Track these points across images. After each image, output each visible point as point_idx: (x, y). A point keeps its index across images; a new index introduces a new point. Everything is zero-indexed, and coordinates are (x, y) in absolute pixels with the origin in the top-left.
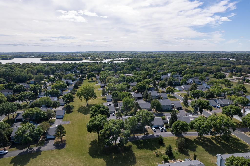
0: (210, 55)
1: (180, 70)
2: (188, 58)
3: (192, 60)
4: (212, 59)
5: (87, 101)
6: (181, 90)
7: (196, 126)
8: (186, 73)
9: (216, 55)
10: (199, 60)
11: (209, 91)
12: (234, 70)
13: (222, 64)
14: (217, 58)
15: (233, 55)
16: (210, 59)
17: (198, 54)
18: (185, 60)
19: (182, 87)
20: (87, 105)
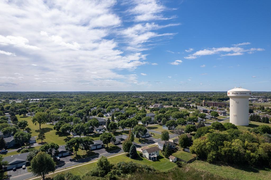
0: (125, 94)
1: (103, 104)
2: (106, 96)
3: (111, 98)
4: (127, 97)
5: (40, 126)
6: (107, 116)
7: (121, 124)
8: (108, 105)
9: (130, 94)
10: (116, 98)
11: (126, 112)
12: (142, 103)
13: (134, 100)
14: (130, 96)
15: (143, 94)
16: (125, 97)
17: (115, 94)
18: (105, 99)
19: (108, 114)
20: (40, 129)
